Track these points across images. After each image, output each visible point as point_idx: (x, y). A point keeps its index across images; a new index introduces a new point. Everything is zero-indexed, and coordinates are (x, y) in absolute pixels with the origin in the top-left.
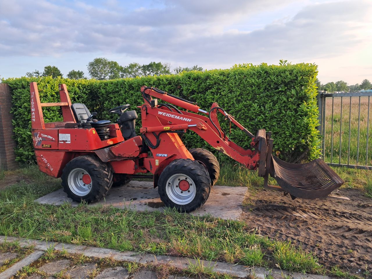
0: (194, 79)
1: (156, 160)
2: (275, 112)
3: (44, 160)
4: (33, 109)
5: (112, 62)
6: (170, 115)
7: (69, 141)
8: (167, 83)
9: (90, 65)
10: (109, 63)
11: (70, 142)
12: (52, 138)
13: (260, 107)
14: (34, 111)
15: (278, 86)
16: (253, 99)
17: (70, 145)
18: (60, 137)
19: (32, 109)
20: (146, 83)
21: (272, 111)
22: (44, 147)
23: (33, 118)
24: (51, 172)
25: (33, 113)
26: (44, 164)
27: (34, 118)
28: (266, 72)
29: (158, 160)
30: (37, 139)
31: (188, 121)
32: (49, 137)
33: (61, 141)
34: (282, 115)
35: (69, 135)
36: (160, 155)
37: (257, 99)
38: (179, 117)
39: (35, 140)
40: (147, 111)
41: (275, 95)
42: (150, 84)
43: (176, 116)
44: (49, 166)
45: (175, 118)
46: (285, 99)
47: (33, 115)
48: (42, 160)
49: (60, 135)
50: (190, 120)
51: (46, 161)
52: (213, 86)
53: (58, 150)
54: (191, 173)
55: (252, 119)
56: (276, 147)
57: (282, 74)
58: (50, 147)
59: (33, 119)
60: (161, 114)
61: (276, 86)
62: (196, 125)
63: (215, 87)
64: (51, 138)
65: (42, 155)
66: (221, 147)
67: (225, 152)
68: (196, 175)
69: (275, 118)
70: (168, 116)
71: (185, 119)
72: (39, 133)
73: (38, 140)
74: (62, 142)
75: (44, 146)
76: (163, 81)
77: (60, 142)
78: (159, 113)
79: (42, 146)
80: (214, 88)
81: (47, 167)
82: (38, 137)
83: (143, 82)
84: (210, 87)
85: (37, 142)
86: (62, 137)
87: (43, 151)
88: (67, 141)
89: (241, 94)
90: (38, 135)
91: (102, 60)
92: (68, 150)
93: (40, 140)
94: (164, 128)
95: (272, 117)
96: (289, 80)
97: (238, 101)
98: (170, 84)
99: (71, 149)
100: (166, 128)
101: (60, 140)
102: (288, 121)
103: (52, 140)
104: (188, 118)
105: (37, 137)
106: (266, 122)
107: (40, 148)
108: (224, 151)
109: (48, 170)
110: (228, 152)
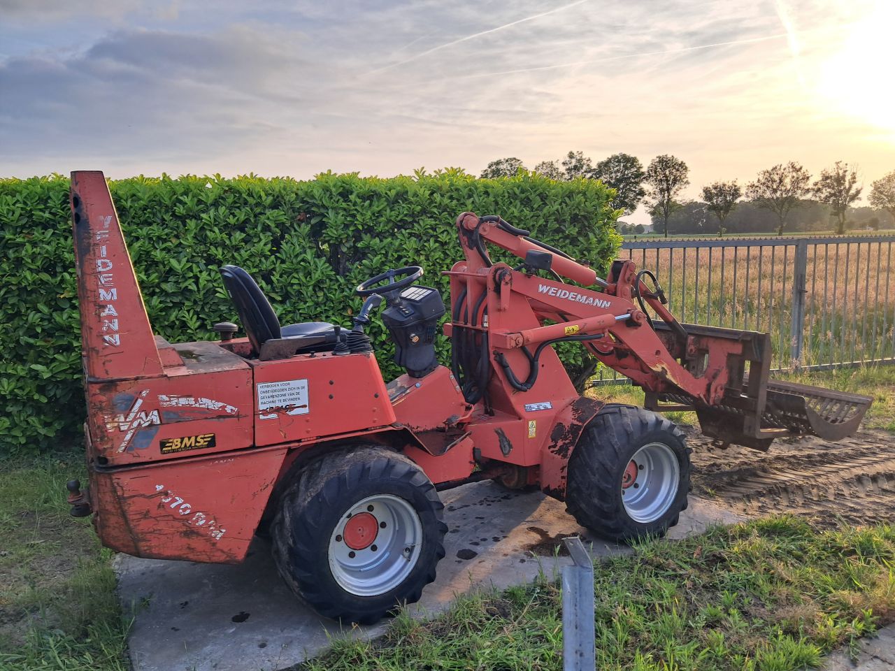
1: (530, 423)
3: (173, 506)
4: (107, 290)
6: (565, 294)
7: (305, 406)
11: (306, 410)
12: (221, 404)
14: (111, 302)
17: (307, 421)
18: (260, 395)
19: (102, 291)
22: (174, 451)
23: (111, 332)
24: (214, 544)
25: (110, 310)
26: (176, 524)
27: (116, 332)
29: (534, 423)
30: (132, 422)
31: (603, 306)
32: (207, 403)
33: (265, 412)
35: (304, 382)
36: (534, 406)
38: (585, 297)
39: (119, 427)
40: (511, 285)
43: (579, 296)
44: (201, 523)
45: (578, 300)
47: (110, 318)
48: (161, 505)
49: (260, 388)
50: (607, 304)
51: (186, 508)
52: (417, 219)
53: (253, 447)
58: (212, 443)
59: (107, 337)
60: (546, 291)
63: (421, 222)
64: (215, 405)
65: (159, 488)
66: (663, 364)
67: (669, 376)
70: (562, 296)
71: (598, 302)
72: (144, 394)
73: (135, 424)
74: (274, 416)
75: (176, 443)
77: (262, 417)
78: (540, 290)
79: (163, 445)
80: (418, 223)
81: (191, 532)
82: (141, 410)
85: (128, 437)
86: (270, 394)
87: (168, 469)
88: (291, 408)
90: (140, 402)
92: (299, 441)
93: (152, 425)
94: (566, 329)
98: (276, 205)
99: (309, 436)
100: (571, 328)
101: (262, 407)
103: (222, 415)
104: (604, 299)
105: (132, 415)
107: (147, 459)
108: (669, 373)
109: (196, 543)
110: (673, 376)
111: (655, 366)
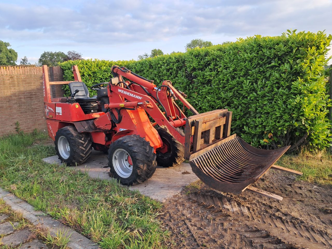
0: (196, 56)
2: (267, 89)
5: (207, 42)
6: (126, 93)
7: (61, 113)
8: (175, 61)
9: (187, 47)
10: (204, 43)
13: (252, 84)
15: (271, 61)
16: (246, 75)
17: (62, 117)
20: (160, 62)
21: (264, 89)
27: (45, 94)
28: (259, 45)
31: (139, 99)
32: (52, 109)
34: (273, 93)
35: (61, 108)
36: (122, 130)
37: (250, 75)
38: (133, 95)
40: (110, 89)
41: (268, 71)
42: (163, 63)
43: (131, 94)
44: (52, 132)
45: (130, 95)
46: (277, 75)
48: (49, 127)
50: (140, 98)
51: (51, 129)
53: (56, 120)
54: (128, 149)
55: (244, 97)
56: (267, 129)
57: (276, 47)
58: (52, 117)
60: (120, 92)
61: (269, 60)
62: (142, 103)
65: (49, 124)
66: (165, 126)
67: (168, 131)
68: (132, 151)
69: (268, 96)
70: (125, 93)
71: (137, 97)
72: (47, 105)
74: (58, 114)
75: (50, 116)
76: (172, 59)
78: (119, 91)
82: (47, 109)
83: (158, 61)
84: (208, 63)
85: (46, 113)
86: (57, 109)
87: (49, 121)
89: (235, 70)
90: (47, 107)
91: (198, 41)
93: (48, 112)
94: (120, 105)
95: (264, 96)
96: (282, 53)
97: (233, 78)
98: (178, 61)
99: (62, 120)
100: (121, 104)
101: (56, 112)
102: (279, 99)
103: (53, 112)
104: (139, 96)
106: (258, 100)
107: (48, 118)
108: (168, 129)
109: (52, 136)
110: (170, 131)
111: (161, 125)
